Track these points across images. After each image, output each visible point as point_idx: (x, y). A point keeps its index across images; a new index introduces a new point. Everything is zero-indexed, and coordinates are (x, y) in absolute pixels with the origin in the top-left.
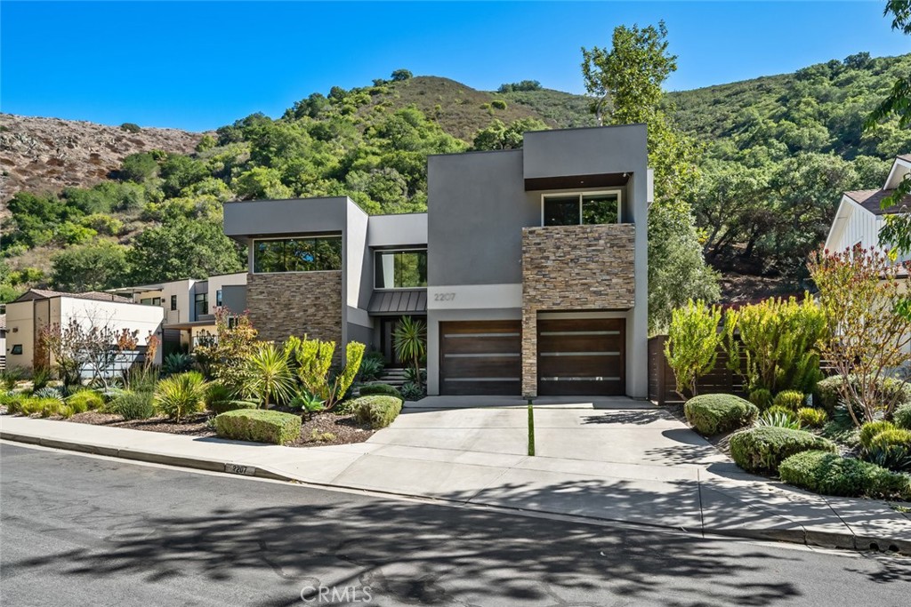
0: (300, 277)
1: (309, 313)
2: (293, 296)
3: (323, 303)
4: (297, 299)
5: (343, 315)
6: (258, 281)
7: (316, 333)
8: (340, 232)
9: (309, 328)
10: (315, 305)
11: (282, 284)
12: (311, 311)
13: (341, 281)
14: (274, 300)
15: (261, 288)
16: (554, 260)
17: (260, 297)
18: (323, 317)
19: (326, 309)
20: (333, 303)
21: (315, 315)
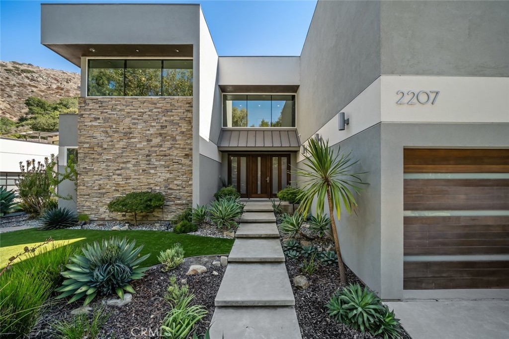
0: (144, 102)
1: (152, 143)
2: (134, 124)
3: (170, 132)
4: (139, 127)
5: (194, 147)
6: (91, 105)
7: (162, 166)
9: (153, 160)
10: (161, 135)
11: (121, 110)
12: (156, 141)
13: (192, 108)
14: (111, 127)
15: (96, 114)
17: (94, 123)
18: (170, 148)
19: (174, 139)
20: (183, 133)
21: (161, 146)
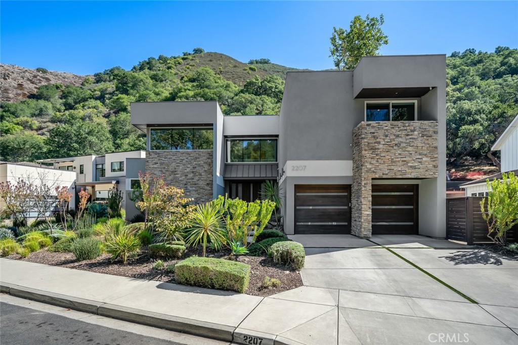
0: (183, 153)
1: (188, 177)
2: (177, 166)
3: (198, 171)
4: (181, 168)
5: (214, 180)
6: (153, 155)
7: (193, 190)
8: (212, 125)
9: (189, 187)
10: (193, 172)
11: (170, 158)
12: (191, 176)
13: (212, 156)
14: (164, 168)
15: (156, 160)
16: (383, 144)
17: (155, 166)
18: (199, 180)
19: (201, 175)
20: (205, 171)
21: (193, 179)
